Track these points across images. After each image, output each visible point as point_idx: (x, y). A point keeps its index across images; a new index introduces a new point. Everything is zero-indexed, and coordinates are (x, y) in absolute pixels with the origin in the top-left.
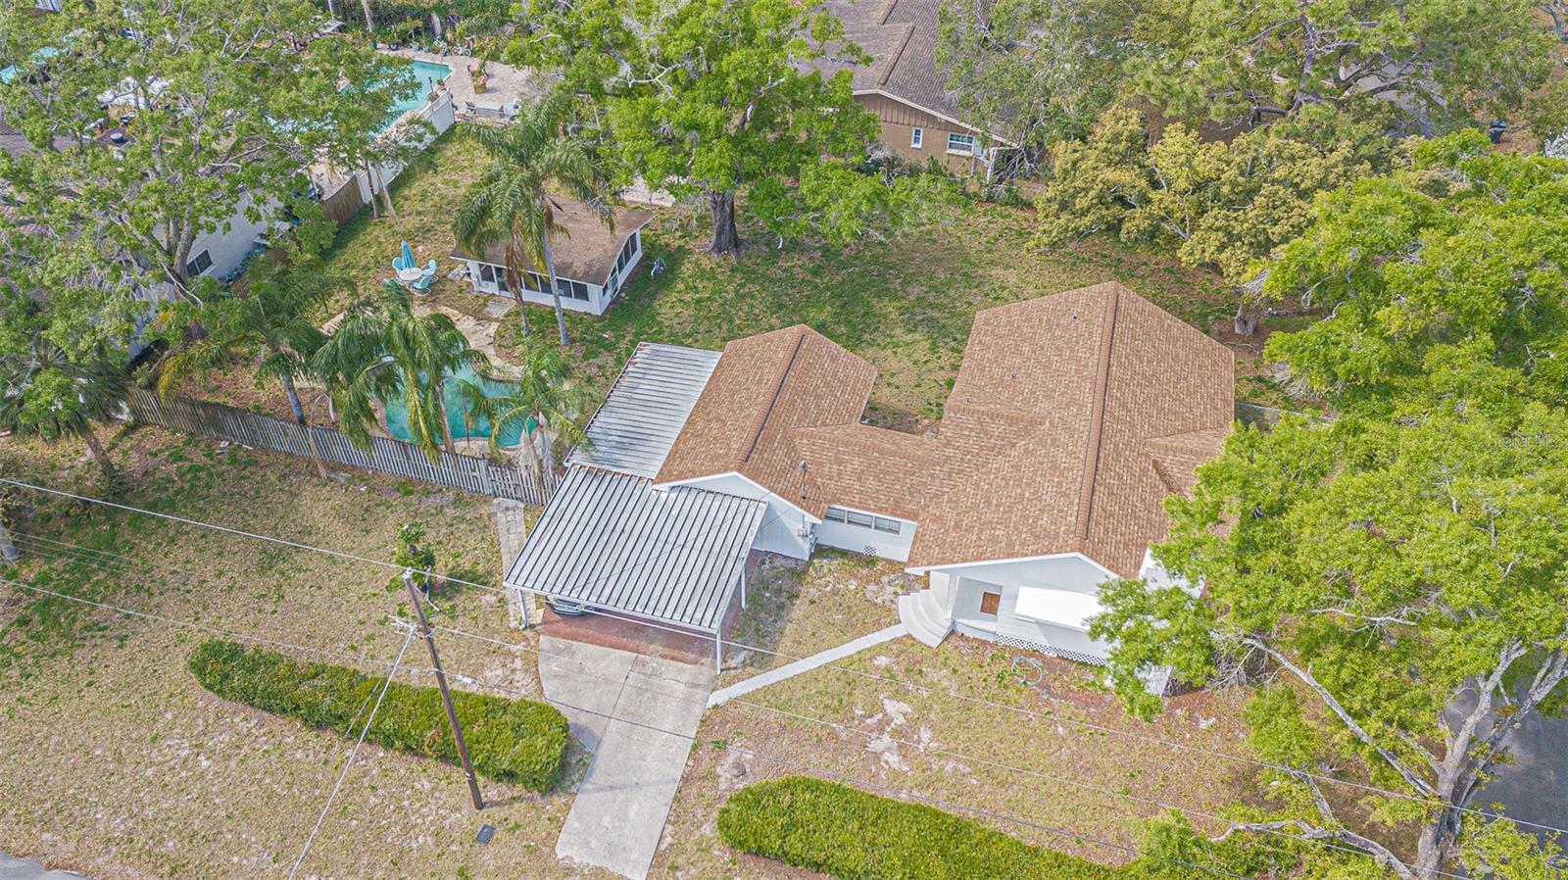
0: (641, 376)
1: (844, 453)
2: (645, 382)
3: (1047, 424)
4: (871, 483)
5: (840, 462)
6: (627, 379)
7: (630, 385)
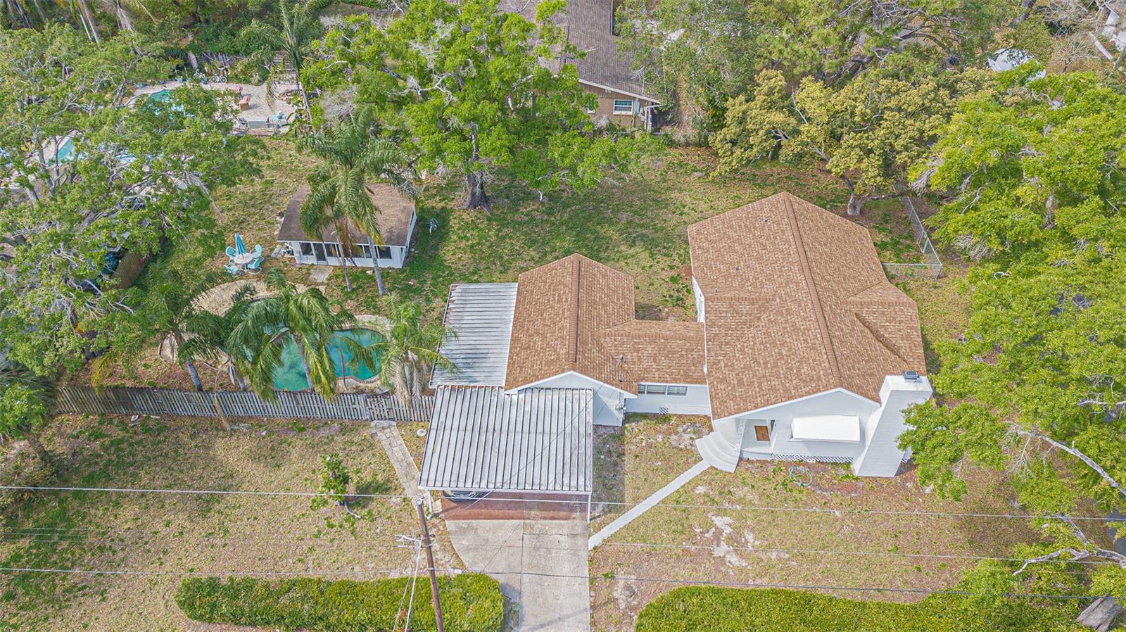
0: (462, 310)
1: (638, 343)
2: (467, 314)
3: (778, 300)
4: (664, 362)
5: (638, 351)
6: (452, 314)
7: (456, 318)
